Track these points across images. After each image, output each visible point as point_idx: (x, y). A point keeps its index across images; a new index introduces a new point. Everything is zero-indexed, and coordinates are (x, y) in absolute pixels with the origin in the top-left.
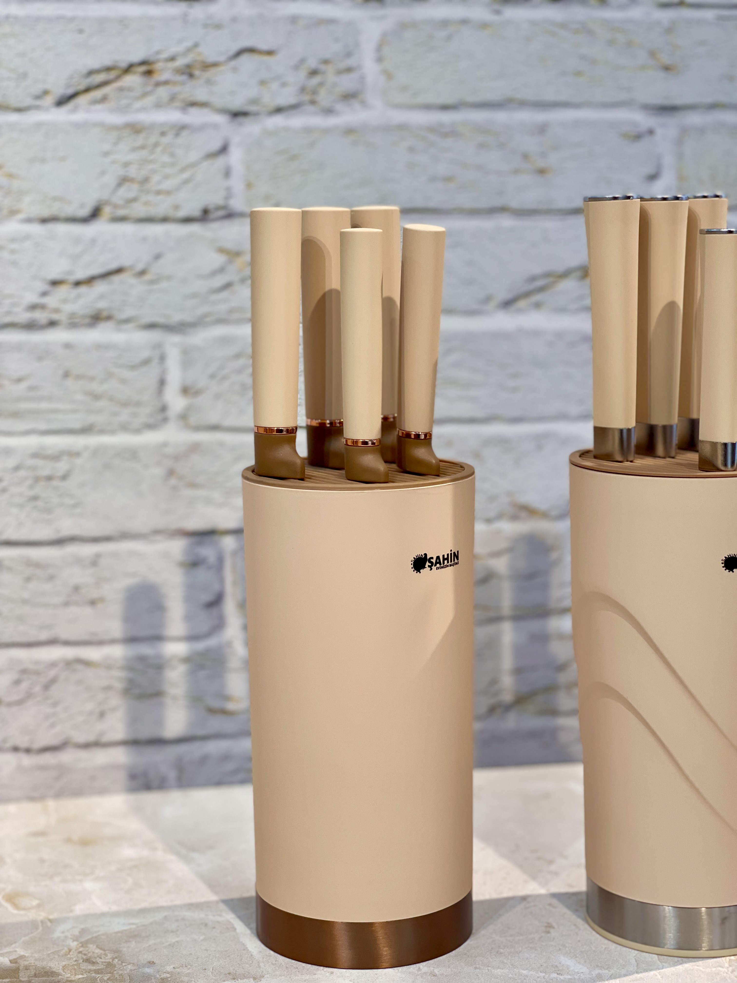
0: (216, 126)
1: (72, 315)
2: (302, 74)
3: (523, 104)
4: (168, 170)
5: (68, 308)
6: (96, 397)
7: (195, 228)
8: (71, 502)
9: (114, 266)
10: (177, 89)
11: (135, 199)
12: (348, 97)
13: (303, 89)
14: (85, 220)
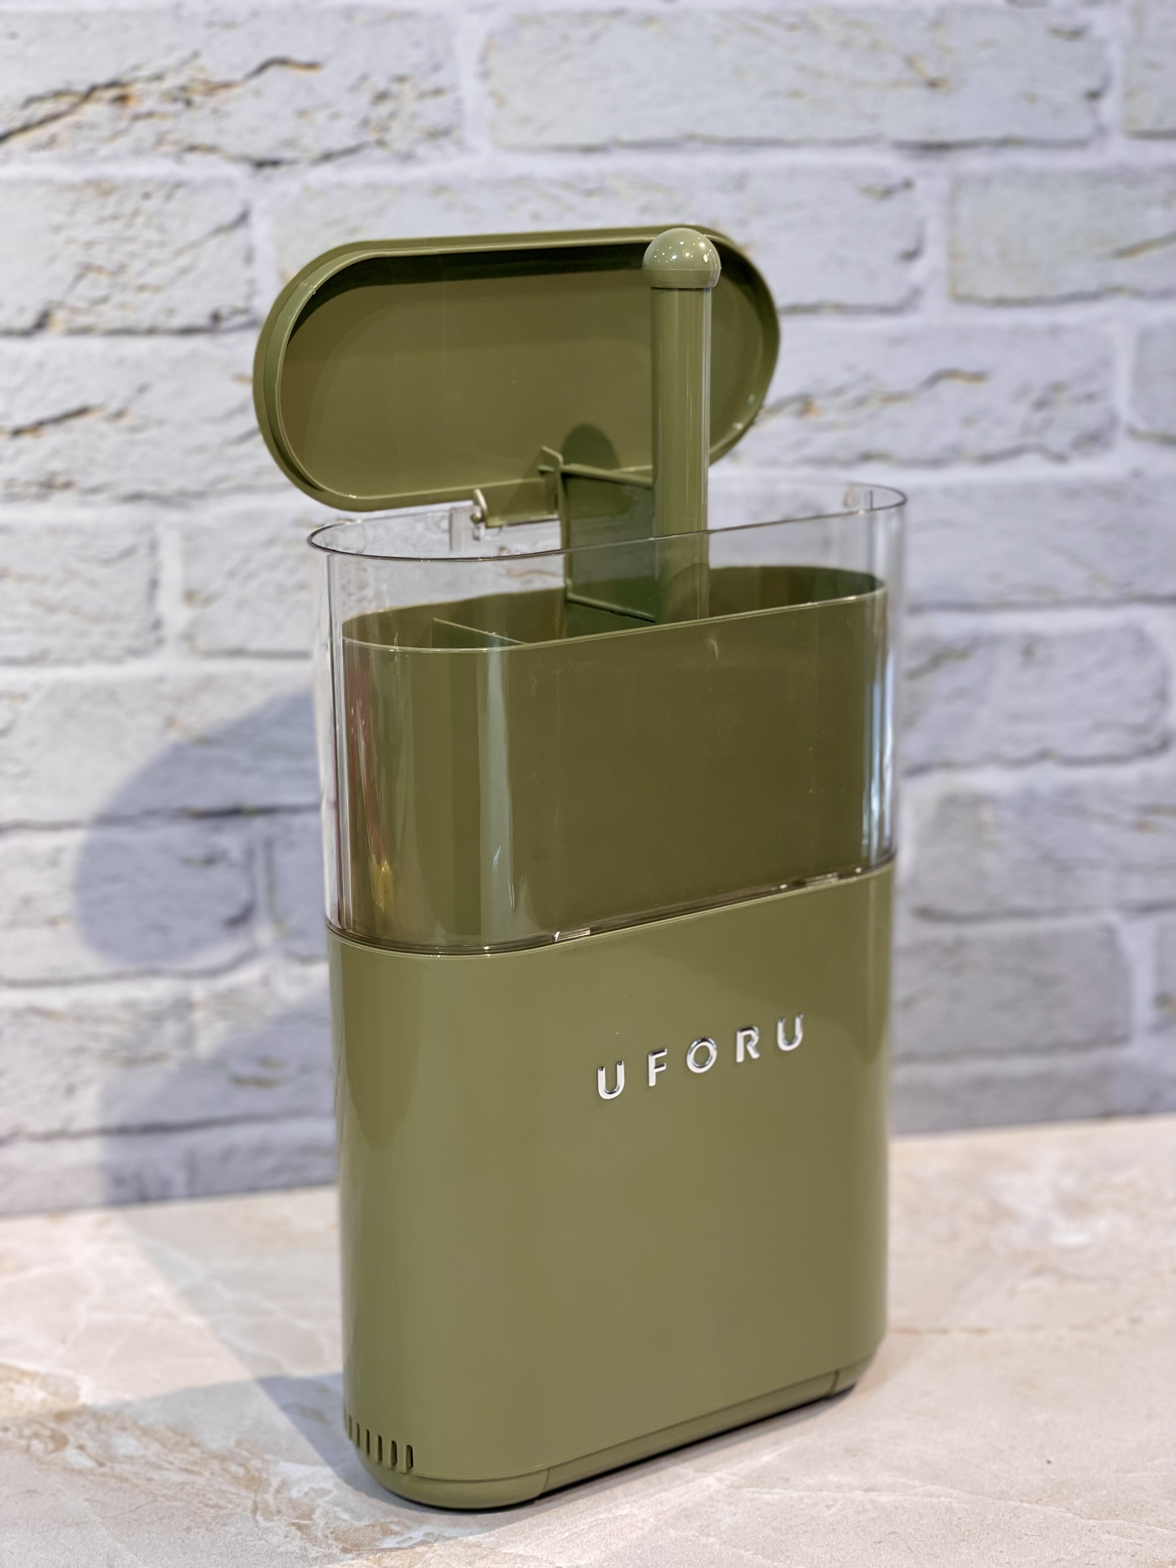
0: (229, 183)
1: (10, 482)
2: (364, 99)
3: (710, 142)
4: (155, 253)
5: (4, 470)
6: (51, 608)
7: (200, 343)
8: (16, 770)
9: (74, 404)
10: (167, 124)
11: (104, 300)
12: (436, 134)
13: (365, 123)
14: (26, 333)
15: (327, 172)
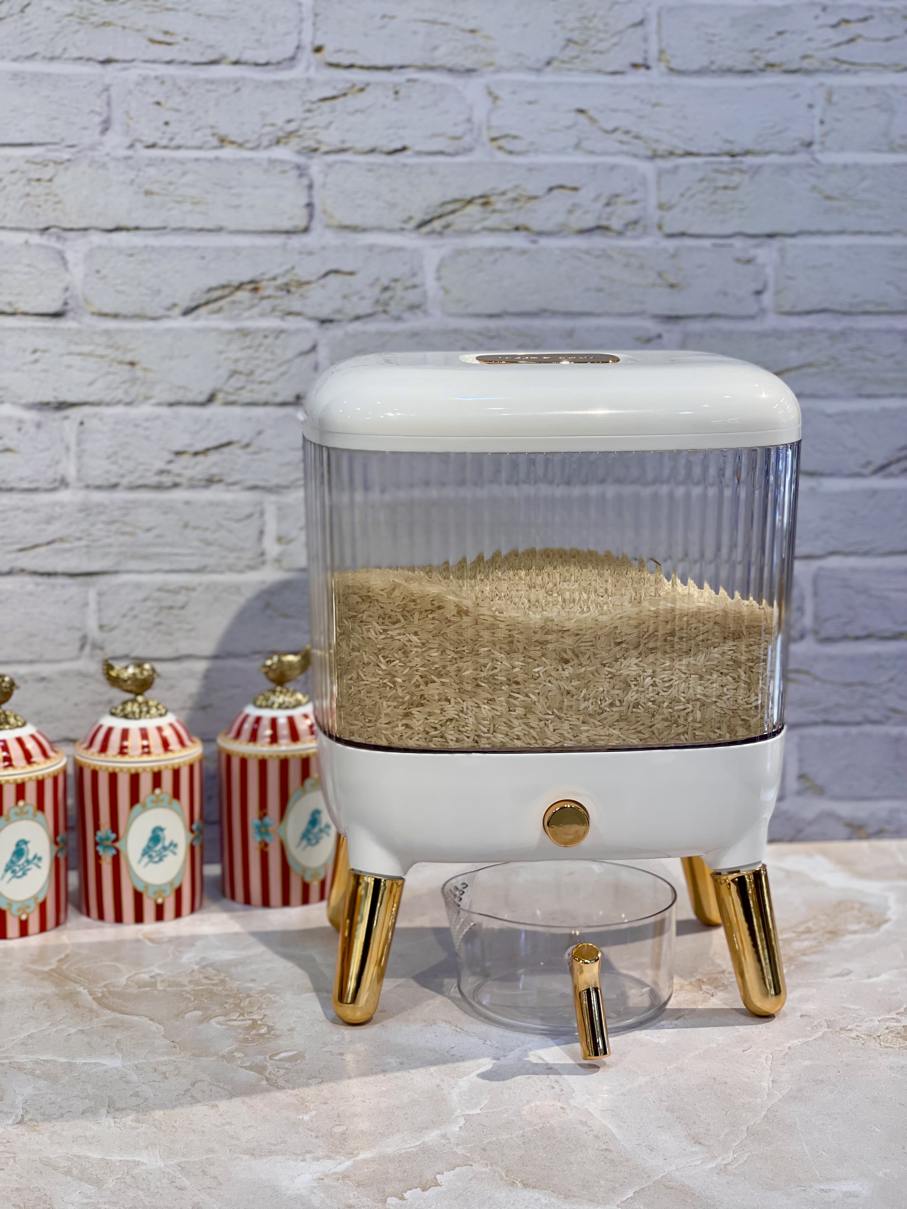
0: (307, 331)
1: (191, 479)
2: (377, 290)
3: (555, 313)
4: (269, 365)
5: (188, 473)
6: (209, 544)
7: (289, 410)
8: (188, 627)
9: (225, 440)
10: (278, 302)
11: (242, 388)
12: (413, 308)
13: (377, 302)
14: (203, 404)
15: (357, 326)
